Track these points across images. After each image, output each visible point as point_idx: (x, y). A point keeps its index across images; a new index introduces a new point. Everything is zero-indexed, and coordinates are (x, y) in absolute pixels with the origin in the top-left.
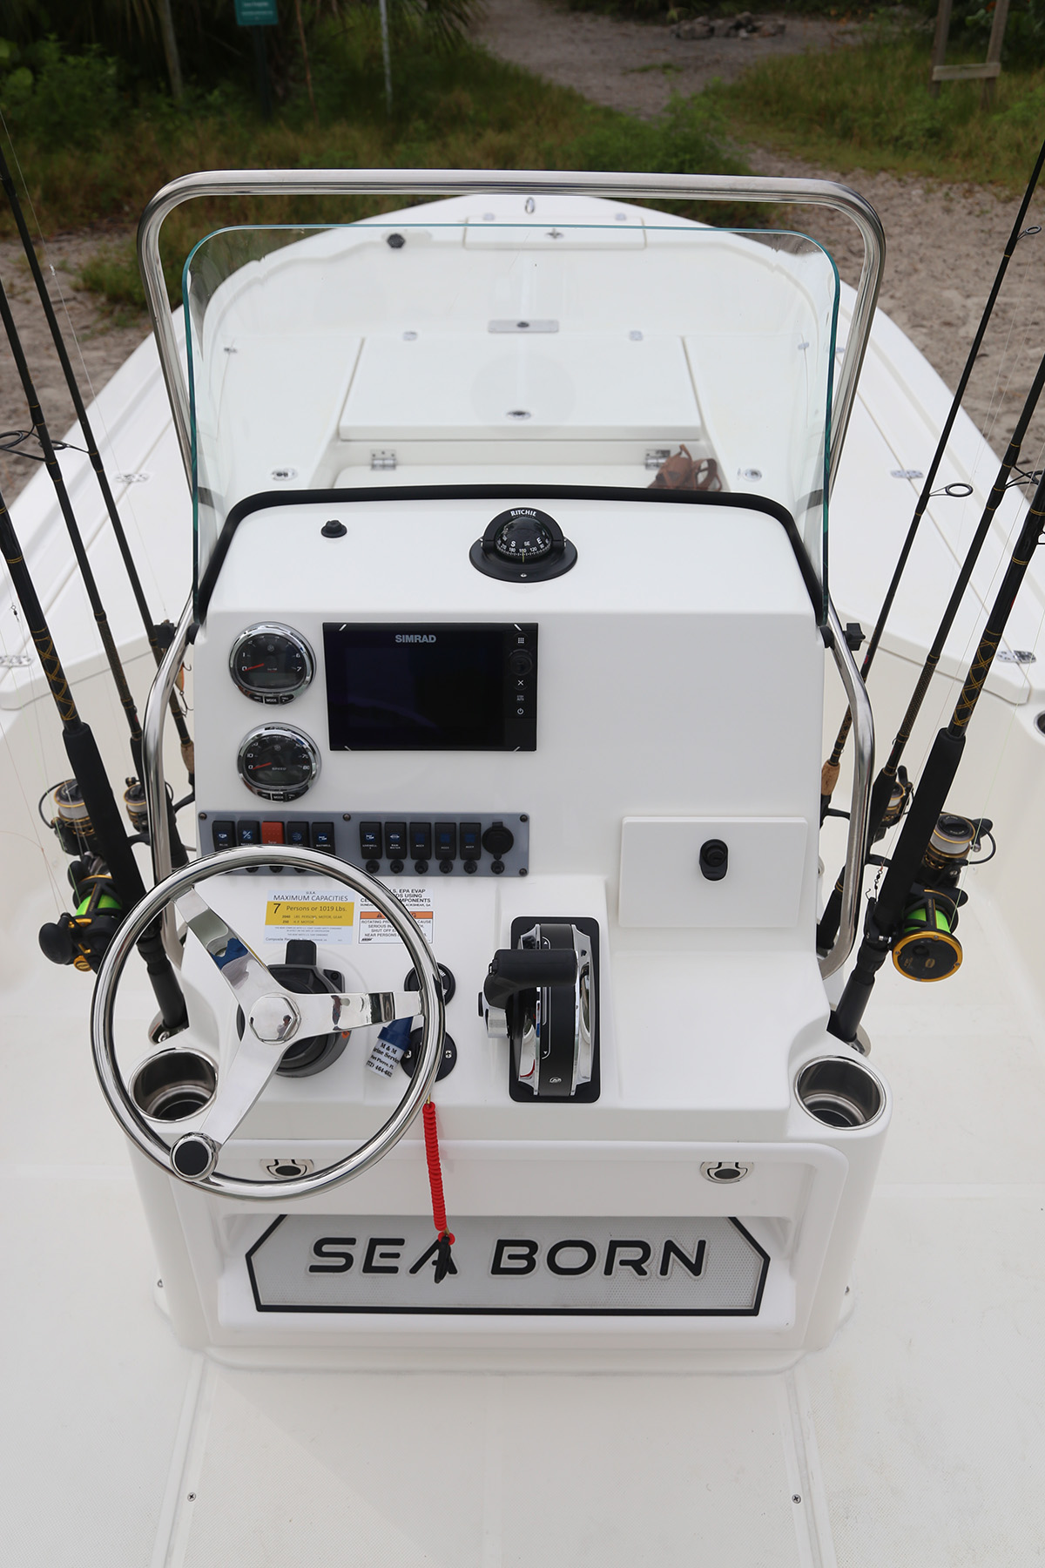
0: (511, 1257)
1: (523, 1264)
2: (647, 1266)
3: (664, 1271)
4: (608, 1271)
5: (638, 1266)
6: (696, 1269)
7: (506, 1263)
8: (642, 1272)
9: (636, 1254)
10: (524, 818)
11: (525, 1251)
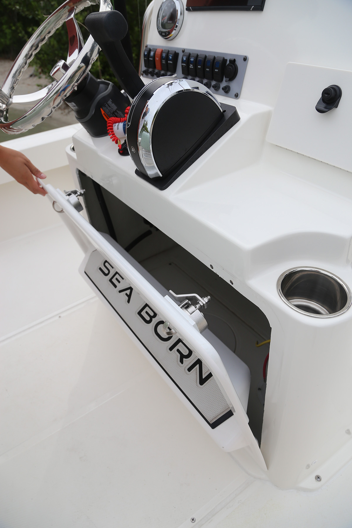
0: (147, 312)
1: (148, 318)
2: (185, 361)
3: (190, 369)
4: (171, 349)
5: (182, 357)
6: (202, 381)
7: (143, 313)
8: (182, 362)
9: (185, 352)
10: (245, 59)
11: (152, 314)
